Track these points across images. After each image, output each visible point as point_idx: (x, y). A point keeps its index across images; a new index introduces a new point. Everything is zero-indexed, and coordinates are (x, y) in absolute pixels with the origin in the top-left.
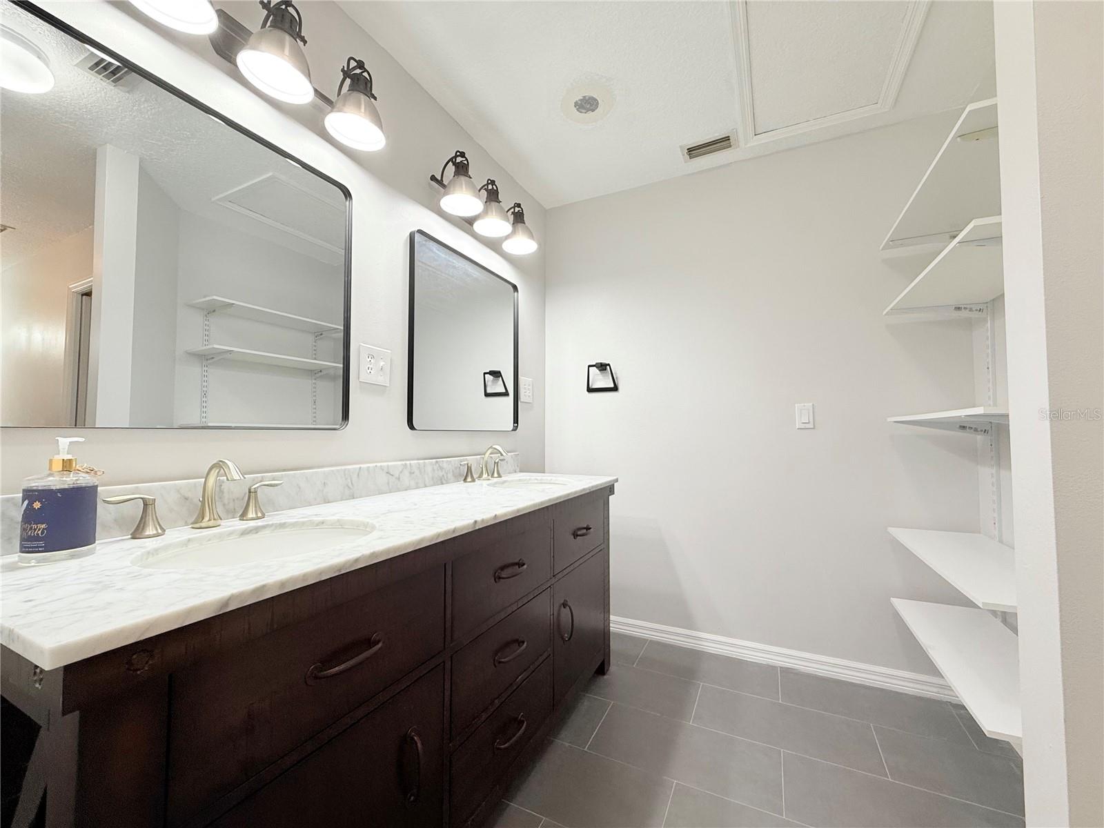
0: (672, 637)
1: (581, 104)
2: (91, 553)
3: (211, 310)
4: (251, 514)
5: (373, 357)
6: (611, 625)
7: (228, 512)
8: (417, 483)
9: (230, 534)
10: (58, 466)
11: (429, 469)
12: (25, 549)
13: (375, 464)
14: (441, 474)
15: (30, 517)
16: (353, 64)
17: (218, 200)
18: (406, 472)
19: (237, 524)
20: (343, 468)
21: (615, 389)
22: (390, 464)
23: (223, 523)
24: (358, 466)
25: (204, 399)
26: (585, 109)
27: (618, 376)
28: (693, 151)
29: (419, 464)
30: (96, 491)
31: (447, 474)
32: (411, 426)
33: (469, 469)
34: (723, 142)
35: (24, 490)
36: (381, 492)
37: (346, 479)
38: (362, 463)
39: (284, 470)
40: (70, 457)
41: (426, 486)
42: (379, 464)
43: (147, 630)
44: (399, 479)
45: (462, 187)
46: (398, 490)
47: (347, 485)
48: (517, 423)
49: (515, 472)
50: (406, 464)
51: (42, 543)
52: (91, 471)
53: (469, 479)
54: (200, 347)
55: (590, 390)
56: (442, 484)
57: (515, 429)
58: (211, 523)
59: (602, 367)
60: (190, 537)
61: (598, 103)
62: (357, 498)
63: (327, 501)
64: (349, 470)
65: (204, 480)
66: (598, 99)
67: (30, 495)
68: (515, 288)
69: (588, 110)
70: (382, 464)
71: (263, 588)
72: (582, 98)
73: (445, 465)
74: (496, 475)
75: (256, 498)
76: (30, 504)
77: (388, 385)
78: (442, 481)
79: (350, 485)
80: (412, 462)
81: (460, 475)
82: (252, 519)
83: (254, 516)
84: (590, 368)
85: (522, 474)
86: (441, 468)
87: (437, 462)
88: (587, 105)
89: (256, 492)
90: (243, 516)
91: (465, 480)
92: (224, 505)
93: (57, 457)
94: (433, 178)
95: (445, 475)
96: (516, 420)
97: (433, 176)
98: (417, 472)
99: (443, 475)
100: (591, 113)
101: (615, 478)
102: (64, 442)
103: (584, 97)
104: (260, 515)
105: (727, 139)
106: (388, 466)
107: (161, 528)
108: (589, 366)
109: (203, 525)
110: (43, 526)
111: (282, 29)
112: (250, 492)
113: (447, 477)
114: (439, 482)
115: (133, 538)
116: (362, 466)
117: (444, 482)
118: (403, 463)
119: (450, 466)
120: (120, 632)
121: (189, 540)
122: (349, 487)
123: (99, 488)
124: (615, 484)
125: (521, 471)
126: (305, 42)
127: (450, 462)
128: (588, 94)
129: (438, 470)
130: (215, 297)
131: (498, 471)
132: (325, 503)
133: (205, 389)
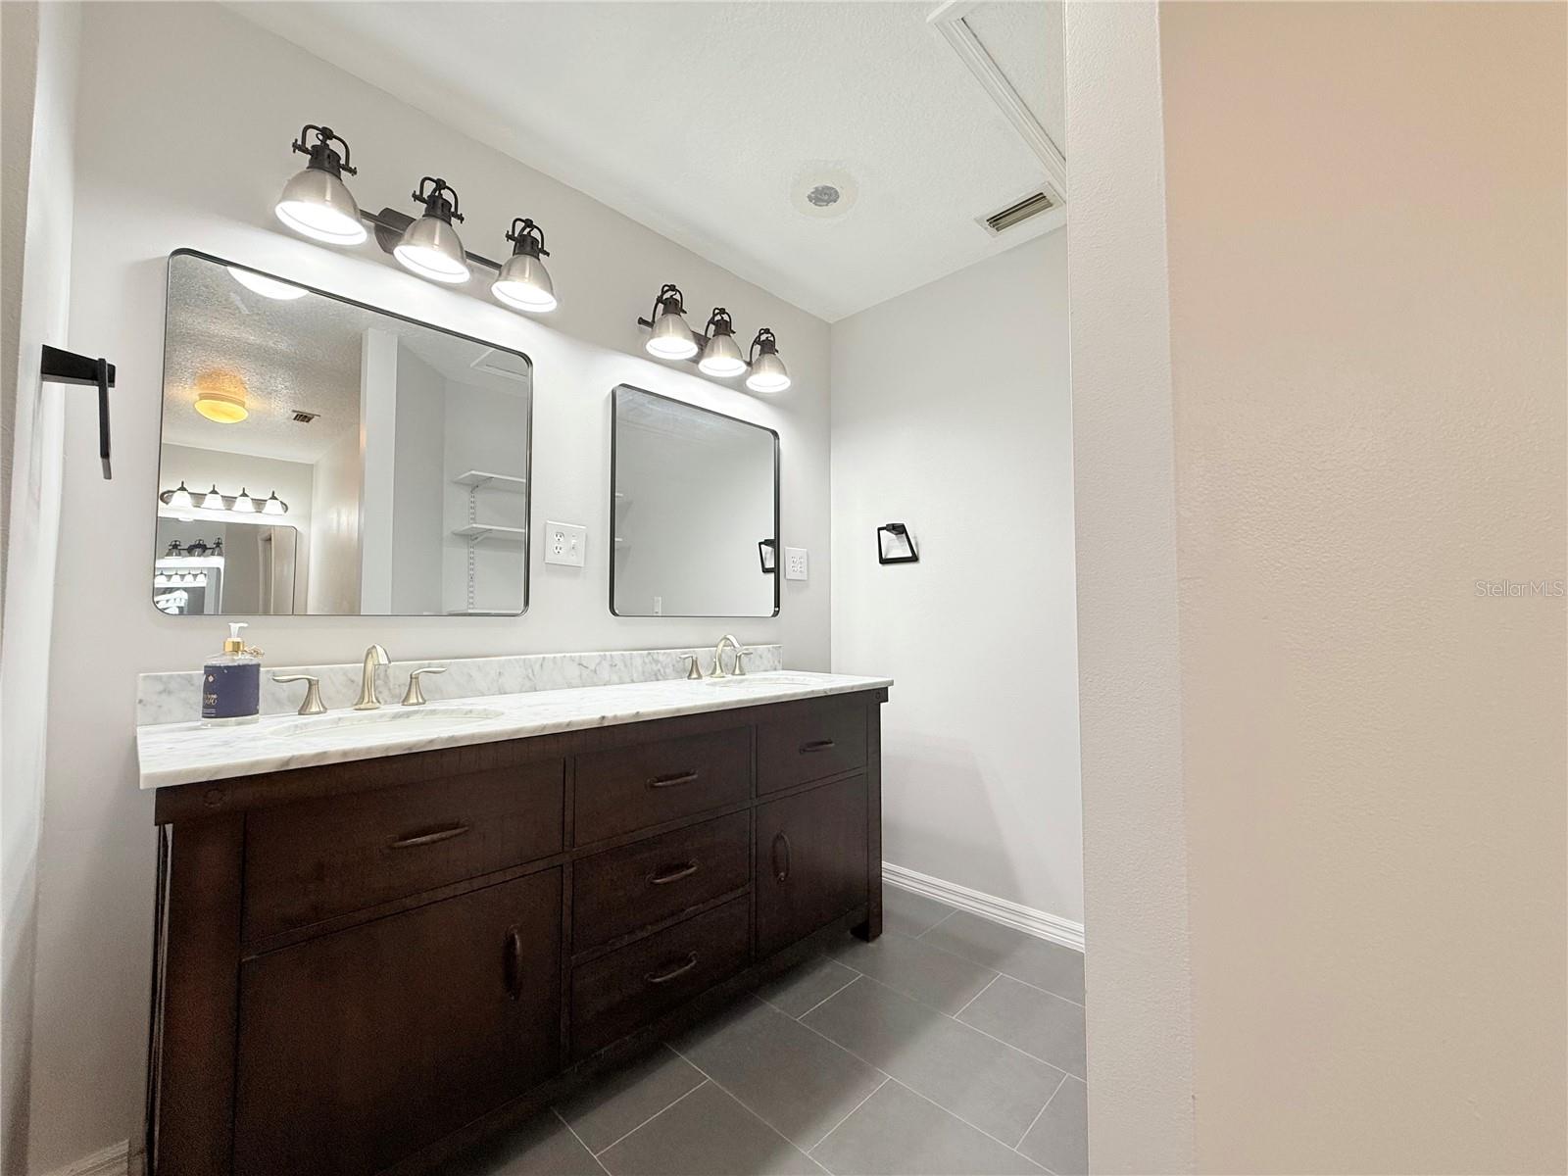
0: (985, 908)
1: (816, 197)
2: (256, 722)
3: (476, 485)
4: (413, 700)
5: (562, 535)
6: (883, 874)
7: (393, 696)
8: (620, 678)
9: (382, 716)
10: (229, 648)
11: (638, 662)
12: (206, 716)
13: (563, 655)
14: (655, 668)
15: (208, 688)
16: (520, 225)
17: (477, 365)
18: (606, 664)
19: (398, 708)
20: (523, 657)
21: (914, 559)
22: (583, 654)
23: (382, 707)
24: (542, 656)
25: (471, 583)
26: (823, 201)
27: (920, 541)
28: (997, 221)
29: (622, 655)
30: (258, 671)
31: (664, 668)
32: (614, 613)
33: (694, 663)
34: (1036, 203)
35: (206, 667)
36: (570, 686)
37: (526, 670)
38: (546, 653)
39: (456, 658)
40: (239, 640)
41: (633, 681)
42: (569, 655)
43: (216, 773)
44: (595, 671)
45: (669, 328)
46: (595, 685)
47: (528, 677)
48: (779, 607)
49: (775, 669)
50: (605, 655)
51: (213, 711)
52: (256, 653)
53: (694, 675)
54: (465, 526)
55: (884, 561)
56: (658, 680)
57: (776, 613)
58: (370, 705)
59: (899, 529)
60: (341, 716)
61: (836, 192)
62: (540, 690)
63: (502, 692)
64: (529, 659)
65: (363, 665)
66: (833, 186)
67: (210, 670)
68: (775, 433)
69: (828, 202)
70: (573, 654)
71: (324, 754)
72: (813, 190)
73: (661, 658)
74: (737, 672)
75: (417, 683)
76: (207, 678)
77: (582, 565)
78: (657, 677)
79: (531, 675)
80: (613, 653)
81: (685, 670)
82: (413, 704)
83: (415, 701)
84: (882, 532)
85: (784, 672)
86: (657, 662)
87: (649, 654)
88: (824, 196)
89: (417, 678)
90: (405, 701)
91: (689, 677)
92: (390, 689)
93: (229, 639)
94: (642, 321)
95: (662, 671)
96: (777, 604)
97: (640, 318)
98: (620, 665)
99: (659, 670)
100: (832, 206)
101: (890, 679)
102: (235, 627)
103: (817, 189)
104: (421, 700)
105: (1040, 197)
106: (580, 657)
107: (324, 707)
108: (879, 529)
109: (362, 706)
110: (215, 696)
111: (434, 216)
112: (411, 678)
113: (665, 672)
114: (653, 678)
115: (300, 714)
116: (546, 656)
117: (660, 677)
118: (602, 653)
119: (669, 659)
120: (195, 771)
121: (340, 719)
122: (530, 679)
123: (262, 669)
124: (889, 688)
125: (783, 669)
126: (462, 219)
127: (670, 654)
128: (820, 184)
129: (651, 663)
130: (473, 472)
131: (740, 667)
132: (501, 694)
133: (471, 572)
